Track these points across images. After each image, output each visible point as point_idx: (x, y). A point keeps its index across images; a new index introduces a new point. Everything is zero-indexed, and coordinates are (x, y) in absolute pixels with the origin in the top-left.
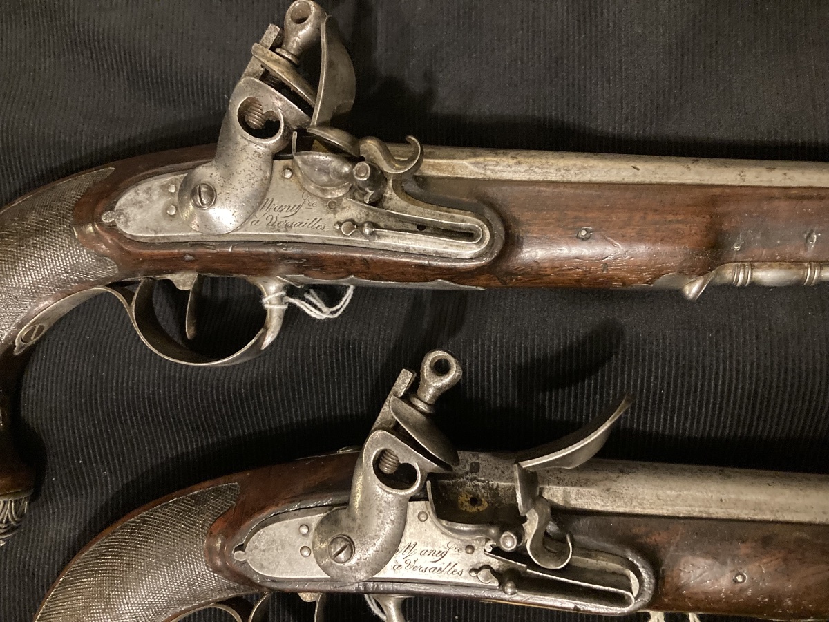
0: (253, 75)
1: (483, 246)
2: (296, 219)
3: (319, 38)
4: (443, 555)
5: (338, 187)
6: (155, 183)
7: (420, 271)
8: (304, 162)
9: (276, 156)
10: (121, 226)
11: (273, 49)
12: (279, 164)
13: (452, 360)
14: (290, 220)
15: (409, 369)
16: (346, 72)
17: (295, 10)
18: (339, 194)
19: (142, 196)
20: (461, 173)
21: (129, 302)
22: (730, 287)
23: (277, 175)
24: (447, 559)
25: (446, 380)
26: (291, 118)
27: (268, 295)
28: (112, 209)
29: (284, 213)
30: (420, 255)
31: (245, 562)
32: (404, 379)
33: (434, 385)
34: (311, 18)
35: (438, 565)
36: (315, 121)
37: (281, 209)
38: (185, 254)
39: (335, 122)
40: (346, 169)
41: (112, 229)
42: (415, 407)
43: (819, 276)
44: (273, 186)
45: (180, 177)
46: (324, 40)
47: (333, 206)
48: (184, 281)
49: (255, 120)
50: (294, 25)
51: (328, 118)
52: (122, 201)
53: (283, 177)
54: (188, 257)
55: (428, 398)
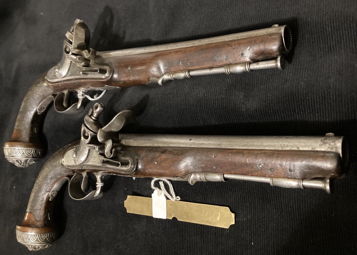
11: (71, 32)
19: (51, 71)
20: (109, 56)
21: (55, 98)
27: (79, 93)
31: (64, 161)
32: (91, 111)
36: (72, 48)
42: (92, 118)
43: (189, 75)
49: (68, 50)
51: (76, 47)
52: (48, 73)
54: (60, 85)
55: (95, 116)
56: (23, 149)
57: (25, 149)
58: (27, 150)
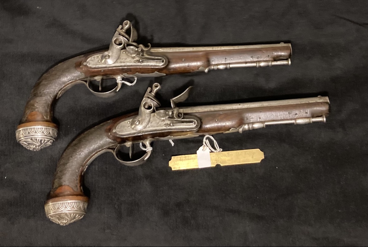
0: (117, 34)
1: (164, 63)
2: (126, 61)
3: (130, 27)
4: (158, 123)
5: (134, 54)
6: (96, 56)
7: (152, 69)
8: (128, 48)
9: (122, 49)
10: (88, 65)
11: (121, 29)
12: (122, 51)
13: (159, 84)
14: (125, 61)
15: (150, 87)
16: (136, 33)
17: (125, 22)
18: (134, 55)
19: (93, 59)
20: (159, 51)
21: (87, 83)
22: (213, 70)
23: (122, 53)
24: (159, 124)
25: (158, 88)
26: (125, 42)
27: (118, 79)
28: (86, 61)
29: (123, 60)
30: (151, 66)
31: (116, 132)
32: (149, 89)
33: (155, 90)
34: (128, 24)
35: (157, 125)
36: (130, 41)
37: (123, 59)
38: (102, 70)
39: (134, 42)
40: (136, 49)
41: (86, 66)
42: (152, 94)
43: (229, 66)
44: (121, 55)
45: (101, 55)
46: (131, 27)
47: (133, 58)
48: (98, 78)
49: (117, 43)
50: (125, 25)
51: (133, 41)
52: (88, 60)
53: (123, 53)
54: (102, 71)
55: (154, 92)
56: (43, 128)
57: (44, 128)
58: (46, 129)
